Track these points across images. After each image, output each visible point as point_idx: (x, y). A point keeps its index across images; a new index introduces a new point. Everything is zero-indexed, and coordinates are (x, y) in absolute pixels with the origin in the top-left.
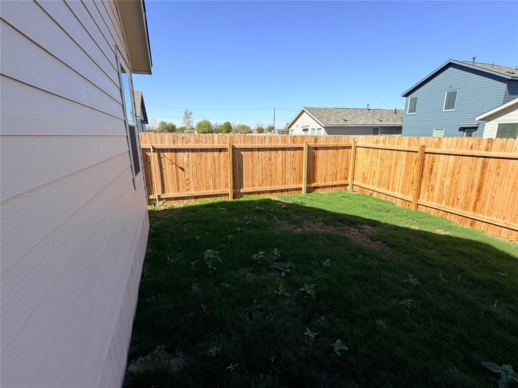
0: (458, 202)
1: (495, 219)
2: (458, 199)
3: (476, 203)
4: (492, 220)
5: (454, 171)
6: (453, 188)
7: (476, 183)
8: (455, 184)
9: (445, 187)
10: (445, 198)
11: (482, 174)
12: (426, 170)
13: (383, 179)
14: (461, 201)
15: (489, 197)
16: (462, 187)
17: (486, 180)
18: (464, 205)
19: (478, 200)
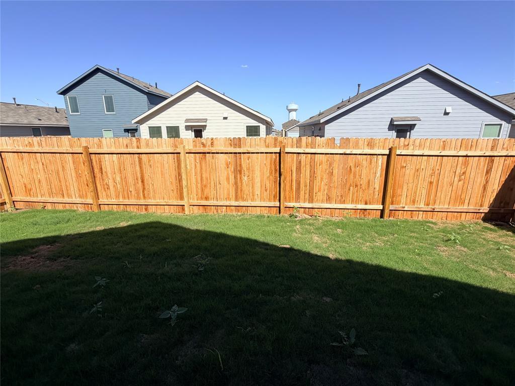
0: (131, 194)
1: (158, 201)
2: (131, 192)
3: (143, 191)
4: (157, 202)
5: (120, 168)
6: (124, 183)
7: (139, 175)
8: (124, 179)
9: (118, 183)
10: (121, 193)
11: (141, 167)
12: (96, 170)
13: (53, 186)
14: (133, 193)
15: (150, 185)
16: (131, 180)
17: (145, 172)
18: (136, 195)
19: (144, 189)
